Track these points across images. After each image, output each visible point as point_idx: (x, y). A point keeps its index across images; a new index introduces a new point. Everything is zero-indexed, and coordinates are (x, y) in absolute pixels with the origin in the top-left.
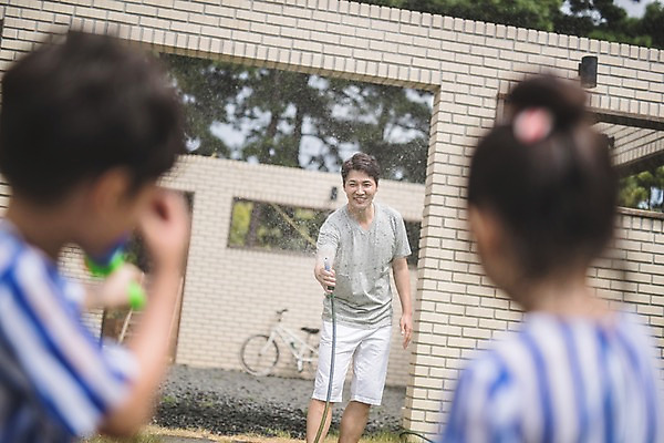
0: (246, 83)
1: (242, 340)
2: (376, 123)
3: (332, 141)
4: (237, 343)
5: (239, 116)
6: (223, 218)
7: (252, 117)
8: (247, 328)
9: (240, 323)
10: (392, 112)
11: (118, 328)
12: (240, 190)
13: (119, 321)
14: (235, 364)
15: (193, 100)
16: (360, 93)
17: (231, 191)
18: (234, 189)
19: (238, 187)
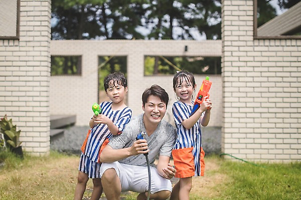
0: (148, 9)
2: (203, 18)
3: (186, 28)
5: (147, 23)
6: (141, 64)
7: (152, 22)
10: (210, 12)
12: (147, 52)
15: (128, 19)
16: (196, 6)
18: (144, 51)
19: (146, 50)
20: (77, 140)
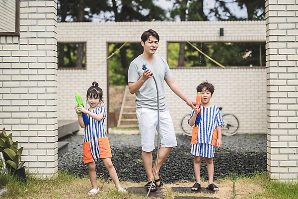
1: (181, 118)
4: (179, 119)
6: (163, 53)
8: (183, 111)
9: (179, 108)
11: (116, 117)
12: (170, 37)
13: (117, 113)
14: (179, 130)
17: (165, 38)
18: (167, 37)
19: (169, 35)
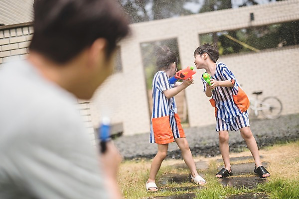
12: (201, 30)
20: (128, 148)
